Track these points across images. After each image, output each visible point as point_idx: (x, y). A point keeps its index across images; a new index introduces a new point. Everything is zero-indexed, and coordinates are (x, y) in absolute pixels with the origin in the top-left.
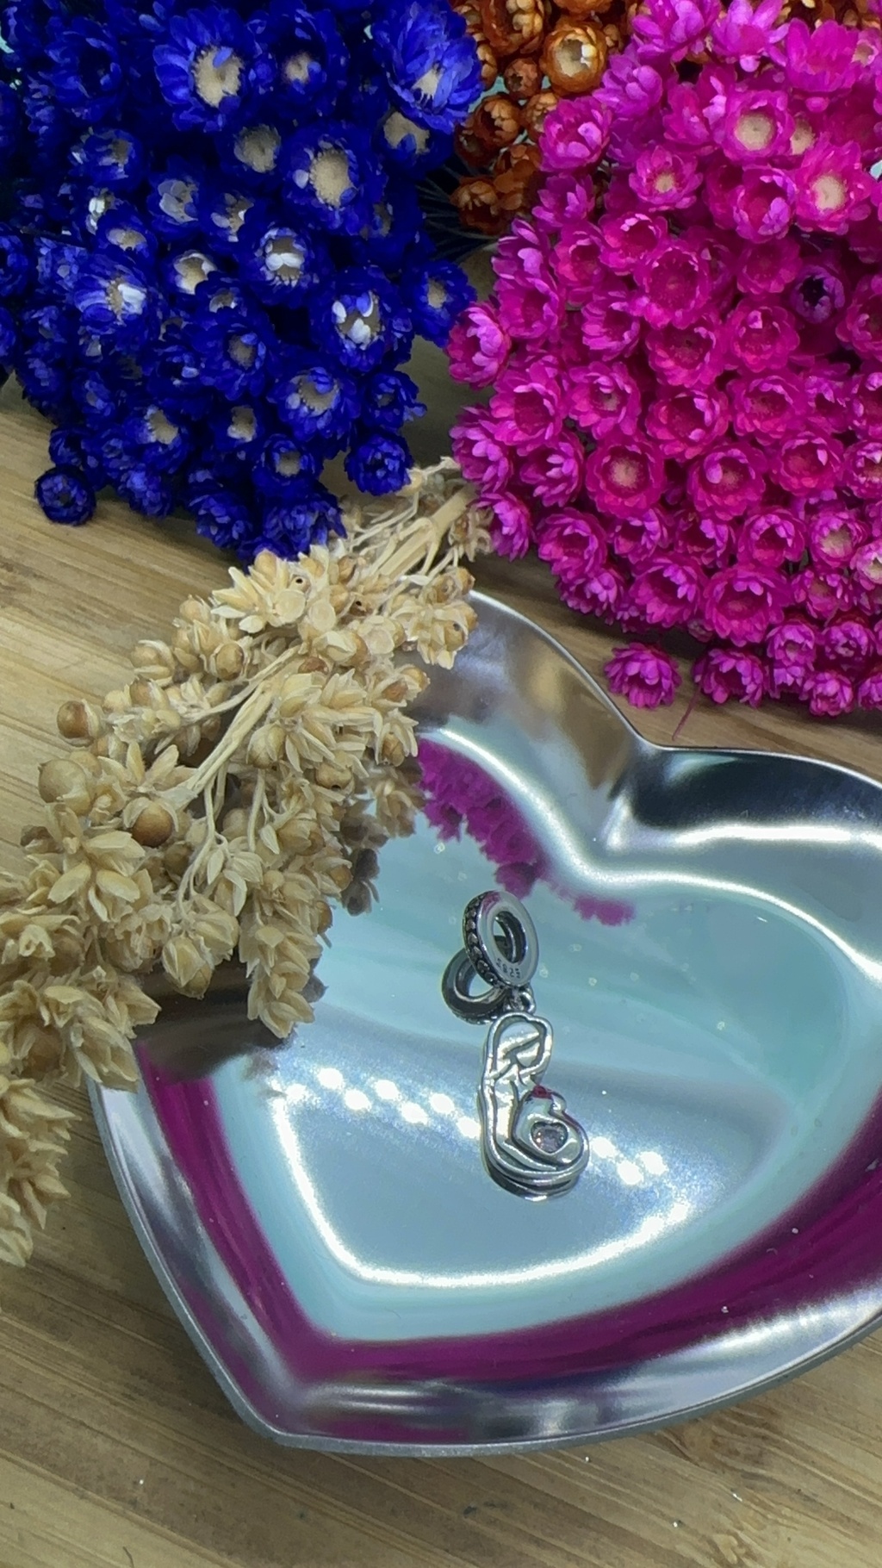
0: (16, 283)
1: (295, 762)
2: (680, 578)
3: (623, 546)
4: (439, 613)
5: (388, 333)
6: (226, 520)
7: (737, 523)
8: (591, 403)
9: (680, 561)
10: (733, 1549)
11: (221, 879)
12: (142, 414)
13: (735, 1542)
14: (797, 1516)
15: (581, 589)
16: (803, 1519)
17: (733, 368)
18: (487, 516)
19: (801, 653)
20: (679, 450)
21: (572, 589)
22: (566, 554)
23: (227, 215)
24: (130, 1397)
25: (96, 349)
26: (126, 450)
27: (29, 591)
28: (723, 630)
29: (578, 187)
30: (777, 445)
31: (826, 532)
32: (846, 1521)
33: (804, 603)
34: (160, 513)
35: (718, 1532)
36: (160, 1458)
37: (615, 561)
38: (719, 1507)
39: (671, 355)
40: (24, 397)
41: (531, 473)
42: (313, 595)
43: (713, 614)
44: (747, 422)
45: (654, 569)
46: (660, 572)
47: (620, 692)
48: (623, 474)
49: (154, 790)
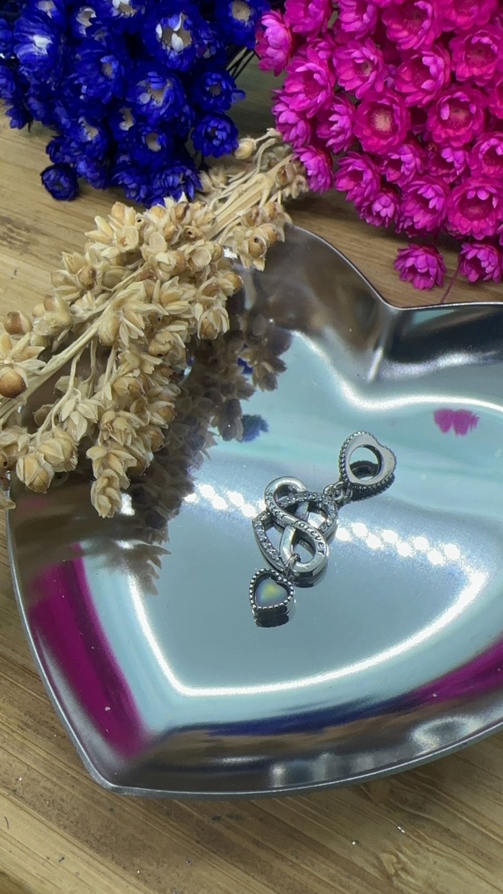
1: (124, 339)
2: (430, 194)
3: (392, 175)
4: (249, 233)
7: (468, 148)
9: (430, 182)
10: (393, 864)
13: (395, 860)
14: (444, 848)
15: (368, 208)
16: (448, 849)
17: (450, 29)
20: (417, 98)
21: (364, 209)
26: (78, 148)
27: (37, 244)
28: (463, 227)
35: (384, 851)
36: (34, 766)
38: (388, 835)
39: (404, 27)
41: (323, 131)
42: (150, 229)
43: (456, 218)
44: (466, 69)
45: (413, 189)
46: (417, 191)
47: (407, 280)
48: (382, 123)
49: (13, 361)
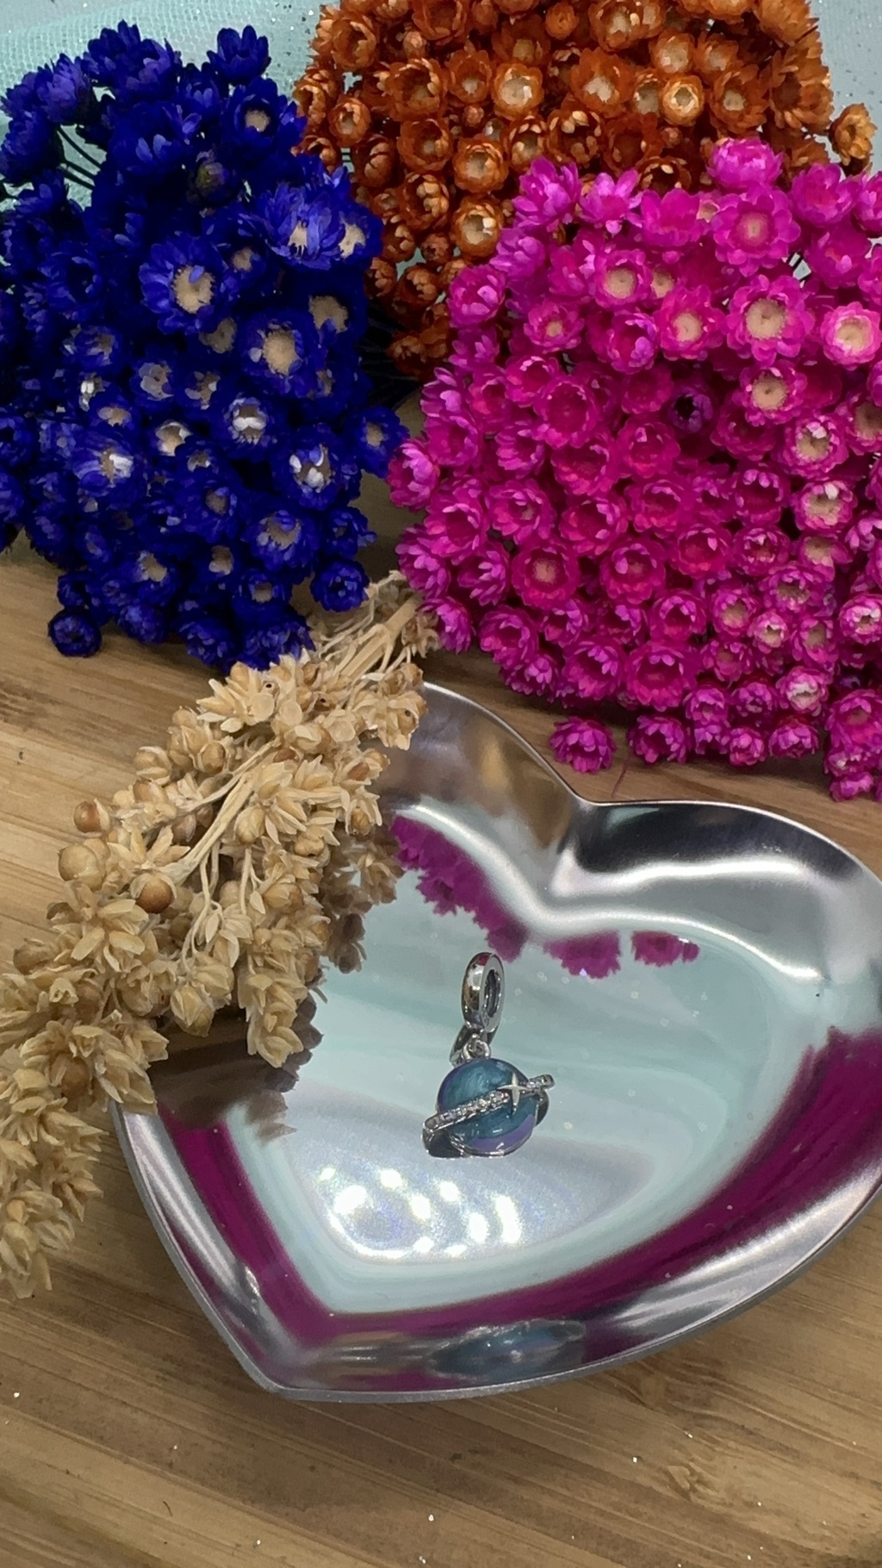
0: (22, 454)
1: (274, 836)
2: (602, 657)
3: (552, 634)
4: (393, 703)
5: (339, 477)
6: (211, 642)
7: (647, 605)
8: (510, 515)
9: (602, 643)
10: (685, 1477)
11: (217, 937)
12: (136, 558)
13: (688, 1473)
14: (741, 1448)
15: (521, 673)
16: (747, 1449)
17: (628, 476)
18: (433, 618)
19: (716, 713)
20: (589, 548)
21: (514, 674)
22: (504, 645)
23: (198, 389)
24: (163, 1379)
25: (93, 506)
26: (123, 589)
27: (45, 715)
28: (643, 697)
29: (483, 338)
30: (673, 537)
31: (724, 607)
32: (786, 1450)
33: (712, 669)
34: (156, 640)
35: (672, 1464)
36: (194, 1428)
37: (547, 647)
38: (672, 1443)
39: (574, 471)
40: (32, 548)
41: (465, 580)
42: (281, 696)
43: (635, 685)
44: (645, 520)
45: (580, 651)
46: (585, 653)
47: (564, 761)
48: (545, 573)
49: (154, 866)
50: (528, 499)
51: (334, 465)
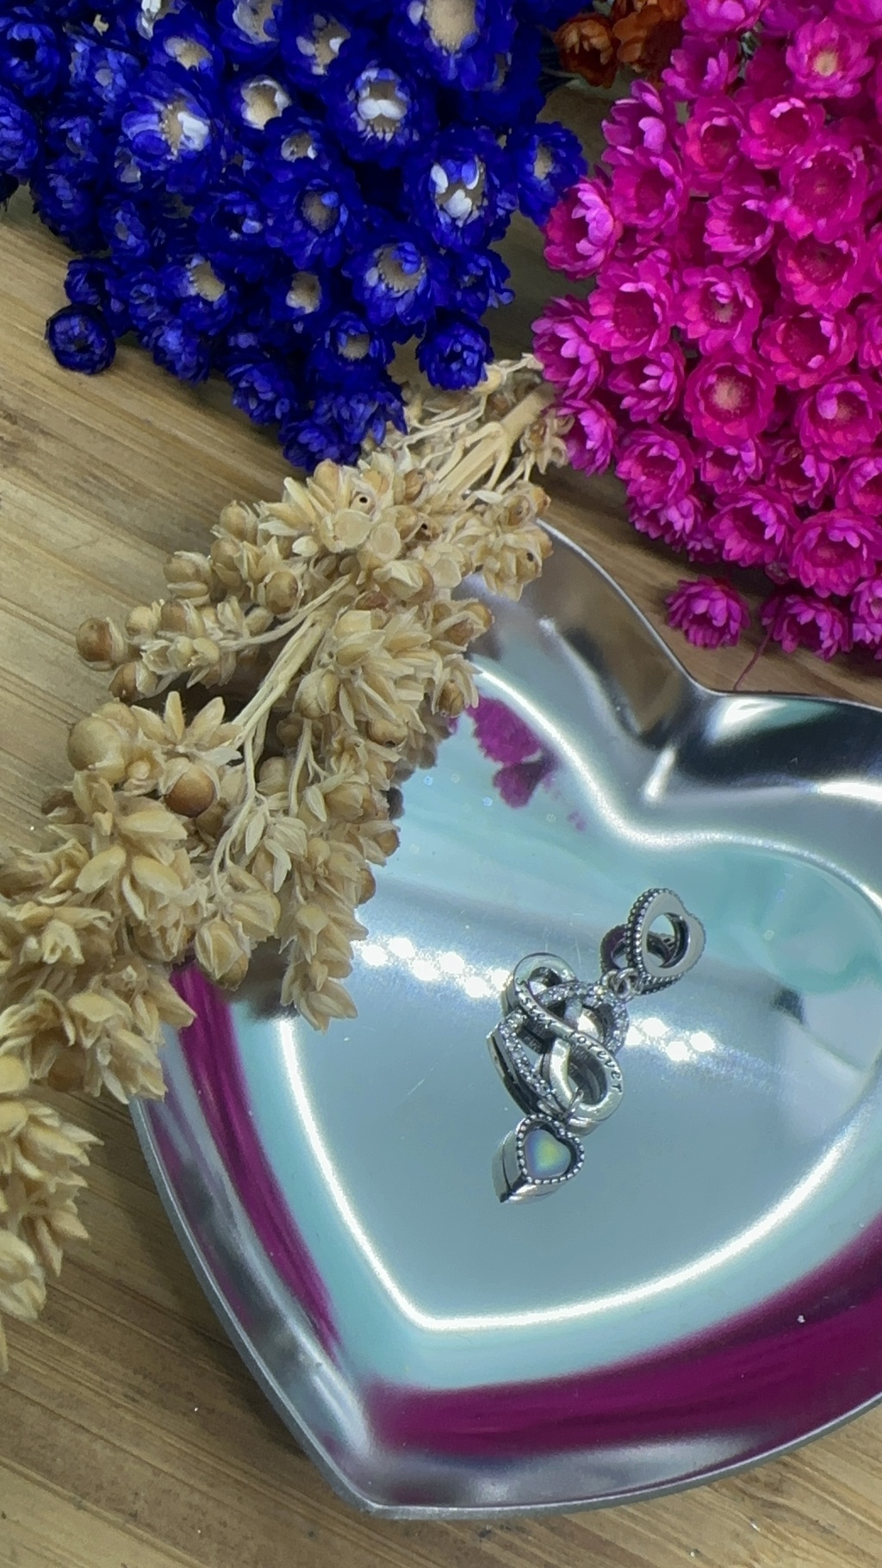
0: (44, 81)
1: (348, 716)
2: (770, 517)
3: (711, 473)
4: (511, 539)
5: (491, 209)
6: (270, 396)
7: (842, 464)
8: (701, 310)
9: (772, 497)
11: (260, 848)
12: (182, 263)
14: (814, 1549)
15: (655, 514)
16: (819, 1551)
17: (871, 290)
18: (567, 424)
20: (792, 375)
21: (646, 513)
22: (645, 474)
23: (314, 40)
24: (134, 1400)
25: (133, 175)
26: (160, 300)
27: (34, 450)
28: (807, 578)
29: (722, 54)
34: (195, 377)
36: (166, 1468)
37: (701, 490)
38: (737, 1536)
39: (801, 266)
40: (34, 212)
41: (621, 383)
42: (377, 516)
43: (800, 560)
44: (873, 352)
45: (741, 505)
46: (749, 509)
47: (679, 626)
48: (726, 396)
49: (194, 750)
50: (735, 298)
51: (489, 192)
